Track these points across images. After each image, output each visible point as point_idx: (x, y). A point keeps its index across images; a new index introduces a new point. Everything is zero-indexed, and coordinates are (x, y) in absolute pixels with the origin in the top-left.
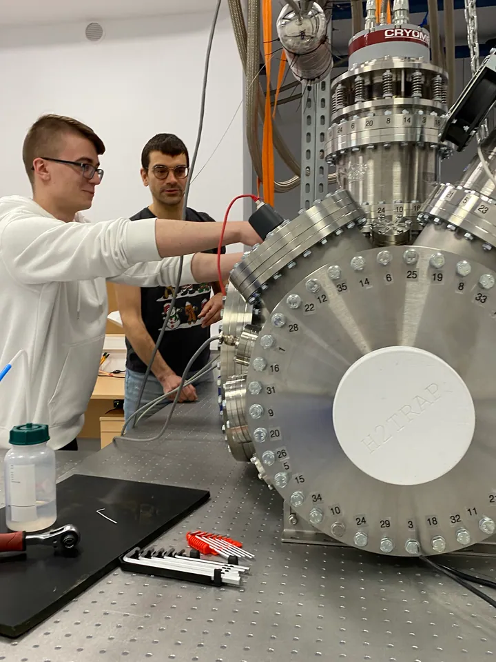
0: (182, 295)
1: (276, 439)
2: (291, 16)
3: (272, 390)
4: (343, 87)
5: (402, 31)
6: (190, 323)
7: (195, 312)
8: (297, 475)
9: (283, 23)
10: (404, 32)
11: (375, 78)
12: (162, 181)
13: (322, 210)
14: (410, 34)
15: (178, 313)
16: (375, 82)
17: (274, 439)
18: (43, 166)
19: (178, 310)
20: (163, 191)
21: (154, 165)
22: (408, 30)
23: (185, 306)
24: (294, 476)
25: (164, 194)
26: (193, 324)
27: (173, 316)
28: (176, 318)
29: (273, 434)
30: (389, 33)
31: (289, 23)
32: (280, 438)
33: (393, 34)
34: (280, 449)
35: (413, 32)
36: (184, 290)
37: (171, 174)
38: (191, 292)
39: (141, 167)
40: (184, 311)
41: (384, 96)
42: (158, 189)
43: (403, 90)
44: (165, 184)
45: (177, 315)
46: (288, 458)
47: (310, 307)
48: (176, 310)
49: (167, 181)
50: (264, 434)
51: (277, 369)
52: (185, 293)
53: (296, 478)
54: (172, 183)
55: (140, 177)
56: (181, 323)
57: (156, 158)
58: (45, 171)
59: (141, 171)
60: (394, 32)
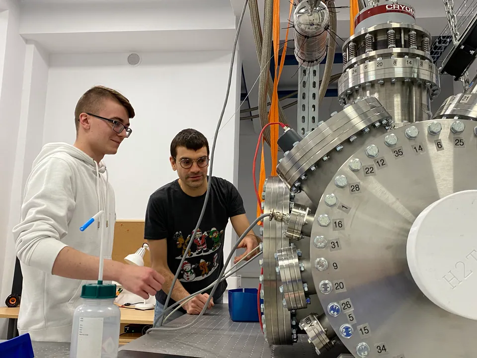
0: (197, 254)
1: (341, 291)
2: (303, 11)
3: (336, 244)
4: (354, 44)
5: (399, 6)
6: (203, 275)
7: (208, 266)
8: (362, 326)
9: (298, 16)
10: (400, 7)
11: (378, 37)
12: (187, 170)
13: (357, 109)
14: (405, 8)
15: (194, 269)
16: (379, 40)
17: (337, 291)
18: (86, 119)
19: (193, 266)
20: (188, 177)
21: (181, 157)
22: (403, 6)
23: (199, 263)
24: (359, 327)
25: (190, 179)
26: (206, 276)
27: (189, 271)
28: (191, 272)
29: (338, 286)
30: (389, 7)
31: (300, 15)
32: (344, 290)
33: (392, 8)
34: (345, 301)
35: (406, 7)
36: (199, 251)
37: (195, 164)
38: (205, 251)
39: (170, 155)
40: (198, 267)
41: (389, 47)
42: (184, 176)
43: (403, 43)
44: (189, 173)
45: (192, 271)
46: (352, 309)
47: (370, 170)
48: (191, 266)
49: (192, 170)
50: (330, 285)
51: (340, 225)
52: (200, 252)
53: (361, 330)
54: (196, 172)
55: (169, 163)
56: (196, 276)
57: (183, 152)
58: (87, 123)
59: (171, 159)
60: (393, 6)
